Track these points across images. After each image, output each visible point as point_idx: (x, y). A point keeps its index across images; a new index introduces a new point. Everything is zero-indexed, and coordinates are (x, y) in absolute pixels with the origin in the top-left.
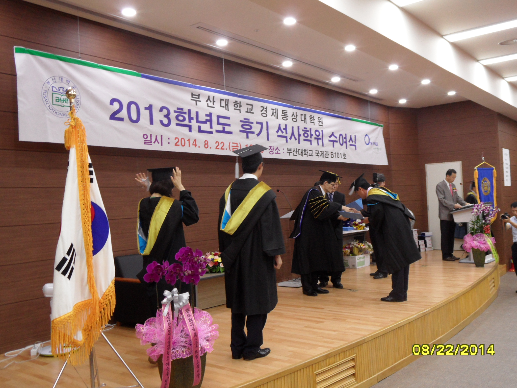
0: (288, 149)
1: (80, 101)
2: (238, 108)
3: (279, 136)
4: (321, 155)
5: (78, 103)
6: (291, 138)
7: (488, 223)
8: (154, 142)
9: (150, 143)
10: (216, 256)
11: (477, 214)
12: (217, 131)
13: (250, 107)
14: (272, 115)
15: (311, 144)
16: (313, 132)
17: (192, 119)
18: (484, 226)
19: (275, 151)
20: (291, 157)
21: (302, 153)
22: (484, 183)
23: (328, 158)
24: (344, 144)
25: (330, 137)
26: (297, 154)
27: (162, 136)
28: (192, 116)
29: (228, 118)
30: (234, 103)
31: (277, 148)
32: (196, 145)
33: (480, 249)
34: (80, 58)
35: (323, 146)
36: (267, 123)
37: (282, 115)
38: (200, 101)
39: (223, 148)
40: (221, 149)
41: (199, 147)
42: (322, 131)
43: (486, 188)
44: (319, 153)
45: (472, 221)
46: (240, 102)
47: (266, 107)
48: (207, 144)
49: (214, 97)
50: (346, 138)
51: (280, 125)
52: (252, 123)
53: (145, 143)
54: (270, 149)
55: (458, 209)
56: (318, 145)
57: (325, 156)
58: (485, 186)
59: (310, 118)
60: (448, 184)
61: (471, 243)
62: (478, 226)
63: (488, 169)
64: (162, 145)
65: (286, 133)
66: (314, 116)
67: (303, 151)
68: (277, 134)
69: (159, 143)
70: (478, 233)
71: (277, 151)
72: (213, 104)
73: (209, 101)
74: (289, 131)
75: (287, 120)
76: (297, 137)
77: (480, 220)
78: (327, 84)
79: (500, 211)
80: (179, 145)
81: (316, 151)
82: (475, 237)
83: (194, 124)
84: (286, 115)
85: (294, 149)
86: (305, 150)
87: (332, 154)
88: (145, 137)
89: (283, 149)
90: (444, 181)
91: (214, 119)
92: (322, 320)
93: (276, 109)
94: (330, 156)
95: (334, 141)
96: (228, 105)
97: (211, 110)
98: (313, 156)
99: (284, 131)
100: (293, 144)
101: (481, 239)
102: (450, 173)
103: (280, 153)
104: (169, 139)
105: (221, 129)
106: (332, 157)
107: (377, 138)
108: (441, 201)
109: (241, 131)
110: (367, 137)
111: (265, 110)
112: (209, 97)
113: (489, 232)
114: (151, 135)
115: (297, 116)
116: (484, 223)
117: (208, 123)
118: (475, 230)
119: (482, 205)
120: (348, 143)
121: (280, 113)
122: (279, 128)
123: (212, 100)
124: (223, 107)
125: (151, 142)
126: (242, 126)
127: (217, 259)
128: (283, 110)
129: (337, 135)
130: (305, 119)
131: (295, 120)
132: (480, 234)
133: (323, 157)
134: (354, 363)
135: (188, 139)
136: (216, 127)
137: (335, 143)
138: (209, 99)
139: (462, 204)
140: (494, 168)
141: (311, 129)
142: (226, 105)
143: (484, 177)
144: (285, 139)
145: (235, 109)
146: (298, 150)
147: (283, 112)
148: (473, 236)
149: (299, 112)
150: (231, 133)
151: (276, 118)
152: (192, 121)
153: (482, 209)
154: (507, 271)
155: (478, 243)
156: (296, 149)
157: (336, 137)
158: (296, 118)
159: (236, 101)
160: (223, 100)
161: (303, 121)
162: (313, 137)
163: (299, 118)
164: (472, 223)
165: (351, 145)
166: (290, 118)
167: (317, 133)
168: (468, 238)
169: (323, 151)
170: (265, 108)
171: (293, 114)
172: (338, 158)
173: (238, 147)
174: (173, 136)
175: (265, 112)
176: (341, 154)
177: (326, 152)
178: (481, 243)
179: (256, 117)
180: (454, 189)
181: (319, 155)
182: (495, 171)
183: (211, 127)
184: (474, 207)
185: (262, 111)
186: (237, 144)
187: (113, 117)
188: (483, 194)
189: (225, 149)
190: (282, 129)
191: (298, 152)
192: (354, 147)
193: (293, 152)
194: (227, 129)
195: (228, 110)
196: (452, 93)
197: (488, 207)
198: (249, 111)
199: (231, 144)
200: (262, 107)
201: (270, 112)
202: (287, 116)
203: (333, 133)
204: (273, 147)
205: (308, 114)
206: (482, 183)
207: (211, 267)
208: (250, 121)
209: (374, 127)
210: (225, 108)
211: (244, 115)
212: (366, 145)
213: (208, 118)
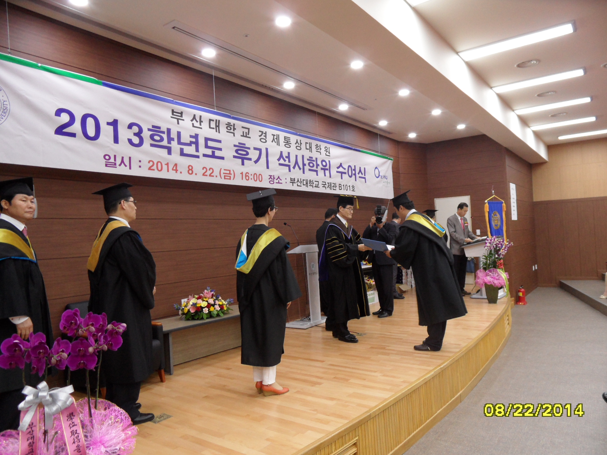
0: (291, 179)
1: (8, 108)
2: (232, 131)
3: (280, 164)
4: (328, 186)
5: (5, 111)
6: (294, 168)
7: (501, 258)
8: (120, 165)
9: (113, 165)
10: (199, 300)
11: (490, 248)
12: (205, 155)
13: (247, 131)
14: (272, 142)
15: (317, 175)
16: (319, 162)
17: (173, 139)
18: (497, 261)
19: (275, 181)
20: (295, 188)
21: (307, 183)
22: (494, 217)
23: (336, 190)
24: (354, 176)
25: (338, 168)
26: (301, 184)
27: (130, 158)
28: (172, 136)
29: (219, 141)
30: (226, 124)
31: (279, 177)
32: (176, 171)
33: (493, 285)
34: (10, 53)
35: (330, 177)
36: (267, 149)
37: (284, 142)
38: (183, 120)
39: (212, 175)
40: (210, 175)
41: (181, 173)
42: (329, 161)
43: (496, 221)
44: (326, 184)
45: (485, 256)
46: (234, 124)
47: (266, 132)
48: (192, 170)
49: (201, 117)
50: (355, 170)
51: (281, 152)
52: (249, 148)
53: (106, 165)
54: (271, 178)
55: (469, 243)
56: (325, 175)
57: (332, 188)
58: (495, 220)
59: (316, 147)
60: (459, 218)
61: (484, 278)
62: (491, 260)
63: (497, 203)
64: (130, 168)
65: (289, 161)
66: (320, 145)
67: (309, 182)
68: (278, 162)
69: (126, 166)
70: (491, 268)
71: (279, 181)
72: (200, 125)
73: (194, 120)
74: (293, 160)
75: (290, 147)
76: (301, 166)
77: (492, 254)
78: (334, 112)
79: (513, 245)
80: (154, 170)
81: (323, 182)
82: (488, 272)
83: (174, 145)
84: (289, 142)
85: (298, 179)
86: (310, 181)
87: (340, 186)
88: (107, 157)
89: (286, 179)
90: (455, 214)
91: (201, 142)
92: (319, 380)
93: (277, 135)
94: (337, 188)
95: (342, 173)
96: (219, 126)
97: (197, 131)
98: (319, 187)
99: (287, 159)
100: (297, 174)
101: (494, 275)
102: (461, 206)
103: (282, 183)
104: (140, 161)
105: (211, 154)
106: (340, 189)
107: (387, 171)
108: (452, 235)
109: (235, 157)
110: (377, 170)
111: (265, 135)
112: (195, 115)
113: (502, 267)
114: (115, 156)
115: (301, 144)
116: (497, 258)
117: (194, 146)
118: (487, 265)
119: (496, 239)
120: (357, 176)
121: (282, 140)
122: (281, 156)
123: (198, 120)
124: (213, 128)
125: (115, 164)
126: (237, 151)
127: (200, 303)
128: (285, 137)
129: (346, 167)
130: (311, 147)
131: (299, 148)
132: (494, 269)
133: (331, 189)
134: (356, 449)
135: (166, 163)
136: (203, 150)
137: (343, 174)
138: (194, 118)
139: (472, 238)
140: (504, 202)
141: (316, 159)
142: (216, 126)
143: (494, 210)
144: (288, 168)
145: (227, 132)
146: (302, 181)
147: (285, 139)
148: (487, 271)
149: (304, 140)
150: (222, 158)
151: (277, 145)
152: (172, 142)
153: (495, 243)
154: (515, 305)
155: (491, 279)
156: (301, 179)
157: (345, 169)
158: (301, 146)
159: (228, 123)
160: (213, 120)
161: (308, 149)
162: (319, 168)
163: (303, 146)
164: (485, 258)
165: (360, 177)
166: (293, 146)
167: (324, 163)
168: (480, 273)
169: (331, 183)
170: (264, 133)
171: (297, 142)
172: (347, 190)
173: (231, 174)
174: (145, 159)
175: (265, 138)
176: (349, 186)
177: (334, 184)
178: (494, 278)
179: (253, 142)
180: (465, 223)
181: (326, 187)
182: (504, 204)
183: (197, 150)
184: (487, 241)
185: (260, 136)
186: (230, 171)
187: (60, 131)
188: (494, 228)
189: (215, 176)
190: (285, 157)
191: (302, 183)
192: (364, 180)
193: (297, 182)
194: (217, 153)
195: (219, 132)
196: (461, 127)
197: (501, 241)
198: (245, 135)
199: (223, 171)
200: (260, 131)
201: (270, 138)
202: (291, 144)
203: (341, 164)
204: (274, 176)
205: (314, 143)
206: (493, 216)
207: (192, 313)
208: (246, 146)
209: (384, 160)
210: (215, 130)
211: (238, 139)
212: (376, 178)
213: (194, 140)
